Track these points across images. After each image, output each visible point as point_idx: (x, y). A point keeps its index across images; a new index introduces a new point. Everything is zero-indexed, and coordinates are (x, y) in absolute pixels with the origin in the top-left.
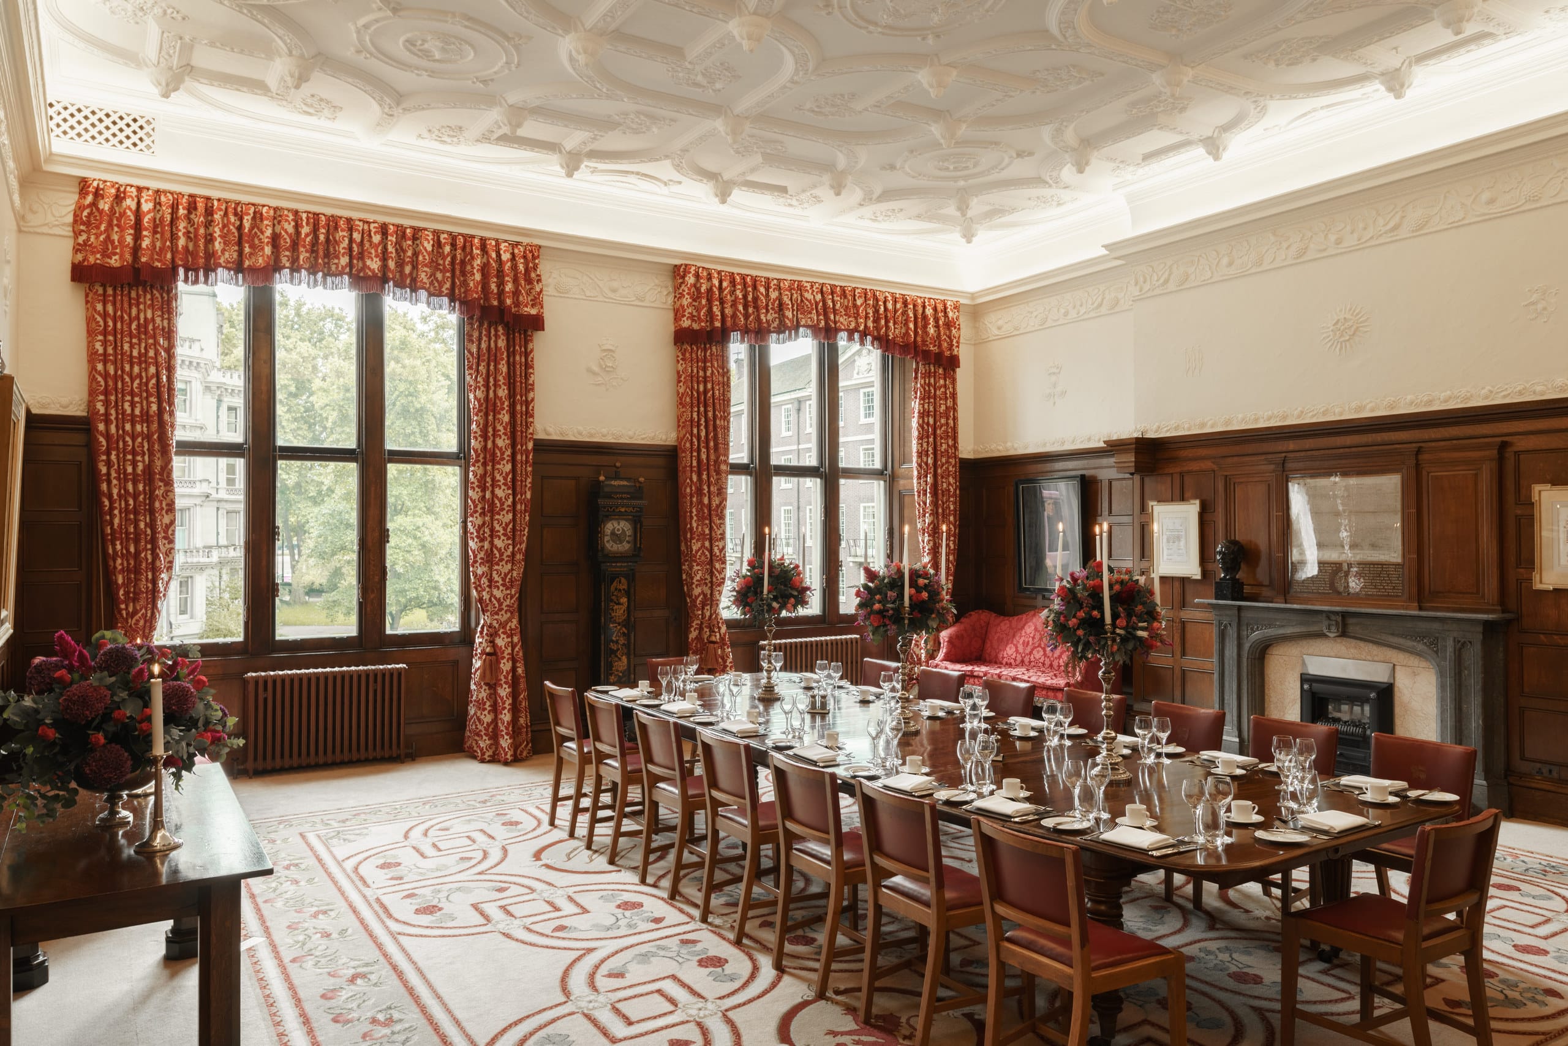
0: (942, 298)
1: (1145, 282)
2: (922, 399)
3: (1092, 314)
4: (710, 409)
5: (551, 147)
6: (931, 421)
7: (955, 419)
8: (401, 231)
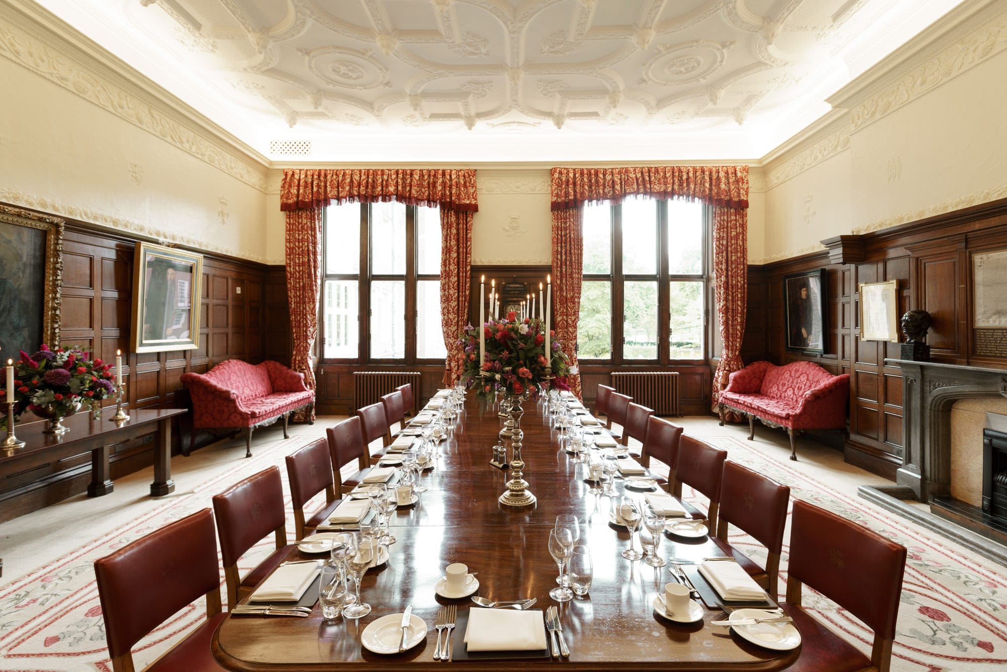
0: (733, 165)
1: (858, 119)
2: (719, 229)
3: (832, 154)
4: (568, 244)
5: (455, 116)
6: (725, 242)
7: (744, 240)
8: (404, 172)
